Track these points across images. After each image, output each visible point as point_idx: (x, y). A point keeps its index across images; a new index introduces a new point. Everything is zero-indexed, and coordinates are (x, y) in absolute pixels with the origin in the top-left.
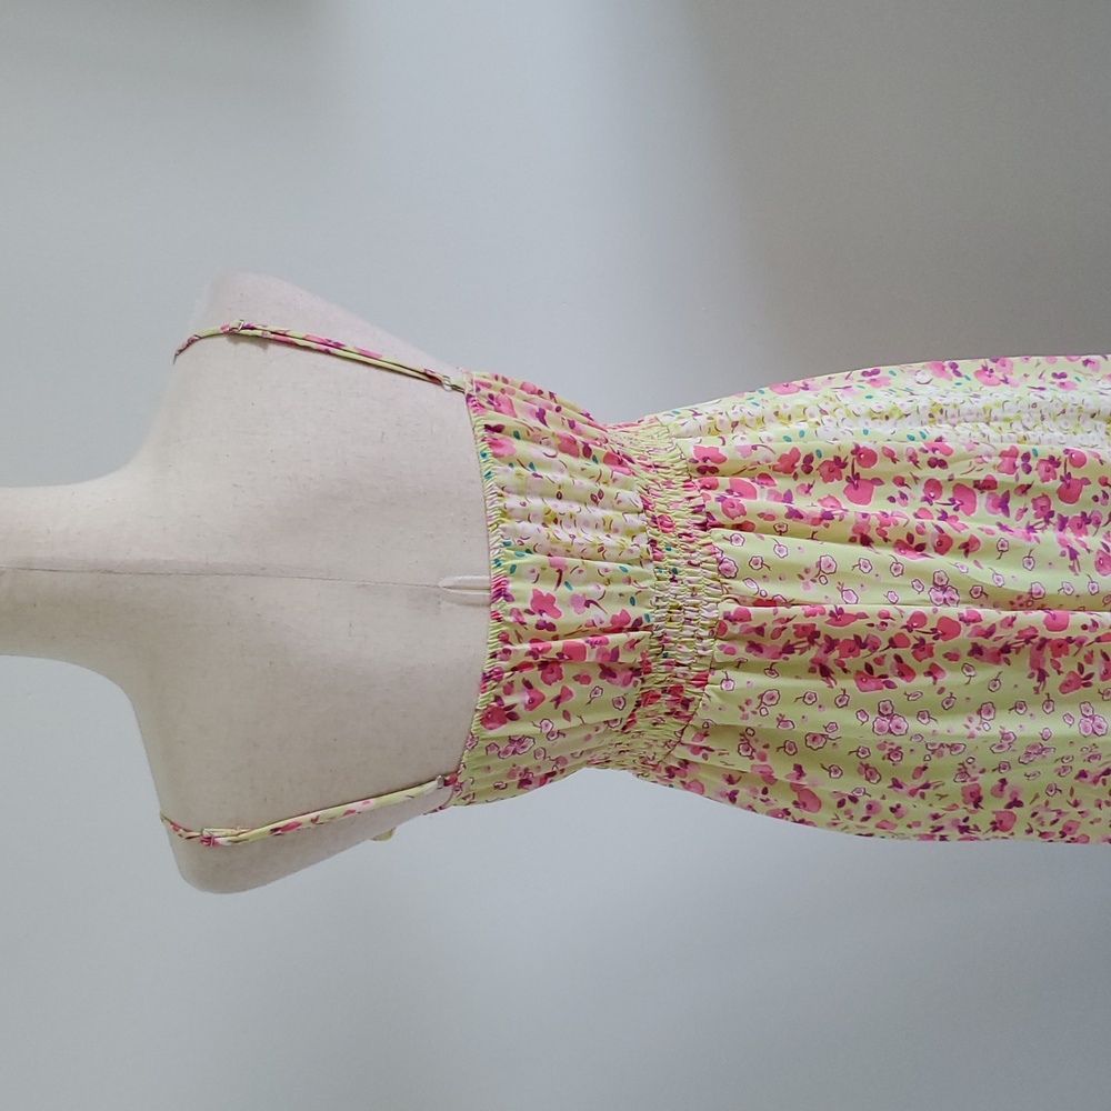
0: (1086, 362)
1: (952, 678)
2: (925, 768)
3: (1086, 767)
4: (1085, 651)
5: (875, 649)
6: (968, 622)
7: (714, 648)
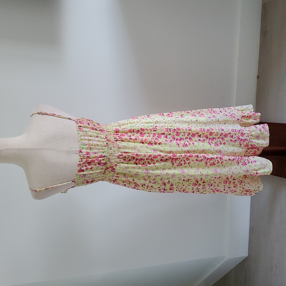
0: (187, 112)
1: (157, 164)
2: (155, 179)
3: (184, 179)
4: (181, 160)
5: (144, 160)
6: (159, 156)
7: (118, 160)
